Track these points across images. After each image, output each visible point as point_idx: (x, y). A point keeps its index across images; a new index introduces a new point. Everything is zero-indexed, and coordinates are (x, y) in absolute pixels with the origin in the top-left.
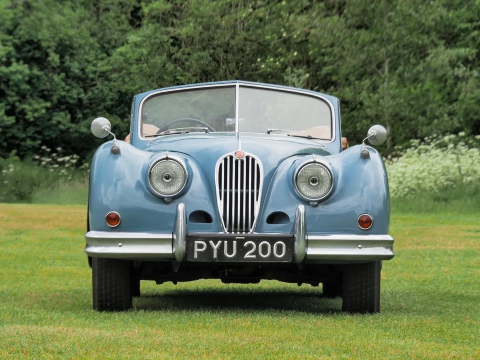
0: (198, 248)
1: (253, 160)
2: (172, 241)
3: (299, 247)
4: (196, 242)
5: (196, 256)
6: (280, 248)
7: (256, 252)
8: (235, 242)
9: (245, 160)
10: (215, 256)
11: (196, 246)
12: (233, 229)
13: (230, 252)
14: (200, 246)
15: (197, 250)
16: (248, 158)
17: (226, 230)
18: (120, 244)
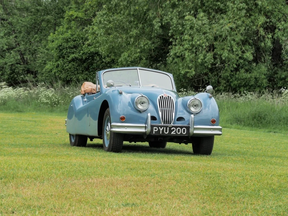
0: (155, 130)
1: (170, 97)
2: (146, 127)
3: (191, 130)
4: (154, 128)
5: (154, 133)
6: (184, 130)
7: (176, 132)
8: (168, 128)
9: (168, 98)
10: (161, 133)
11: (154, 129)
12: (165, 123)
13: (166, 131)
14: (156, 129)
15: (154, 130)
16: (168, 97)
17: (163, 123)
18: (126, 128)
